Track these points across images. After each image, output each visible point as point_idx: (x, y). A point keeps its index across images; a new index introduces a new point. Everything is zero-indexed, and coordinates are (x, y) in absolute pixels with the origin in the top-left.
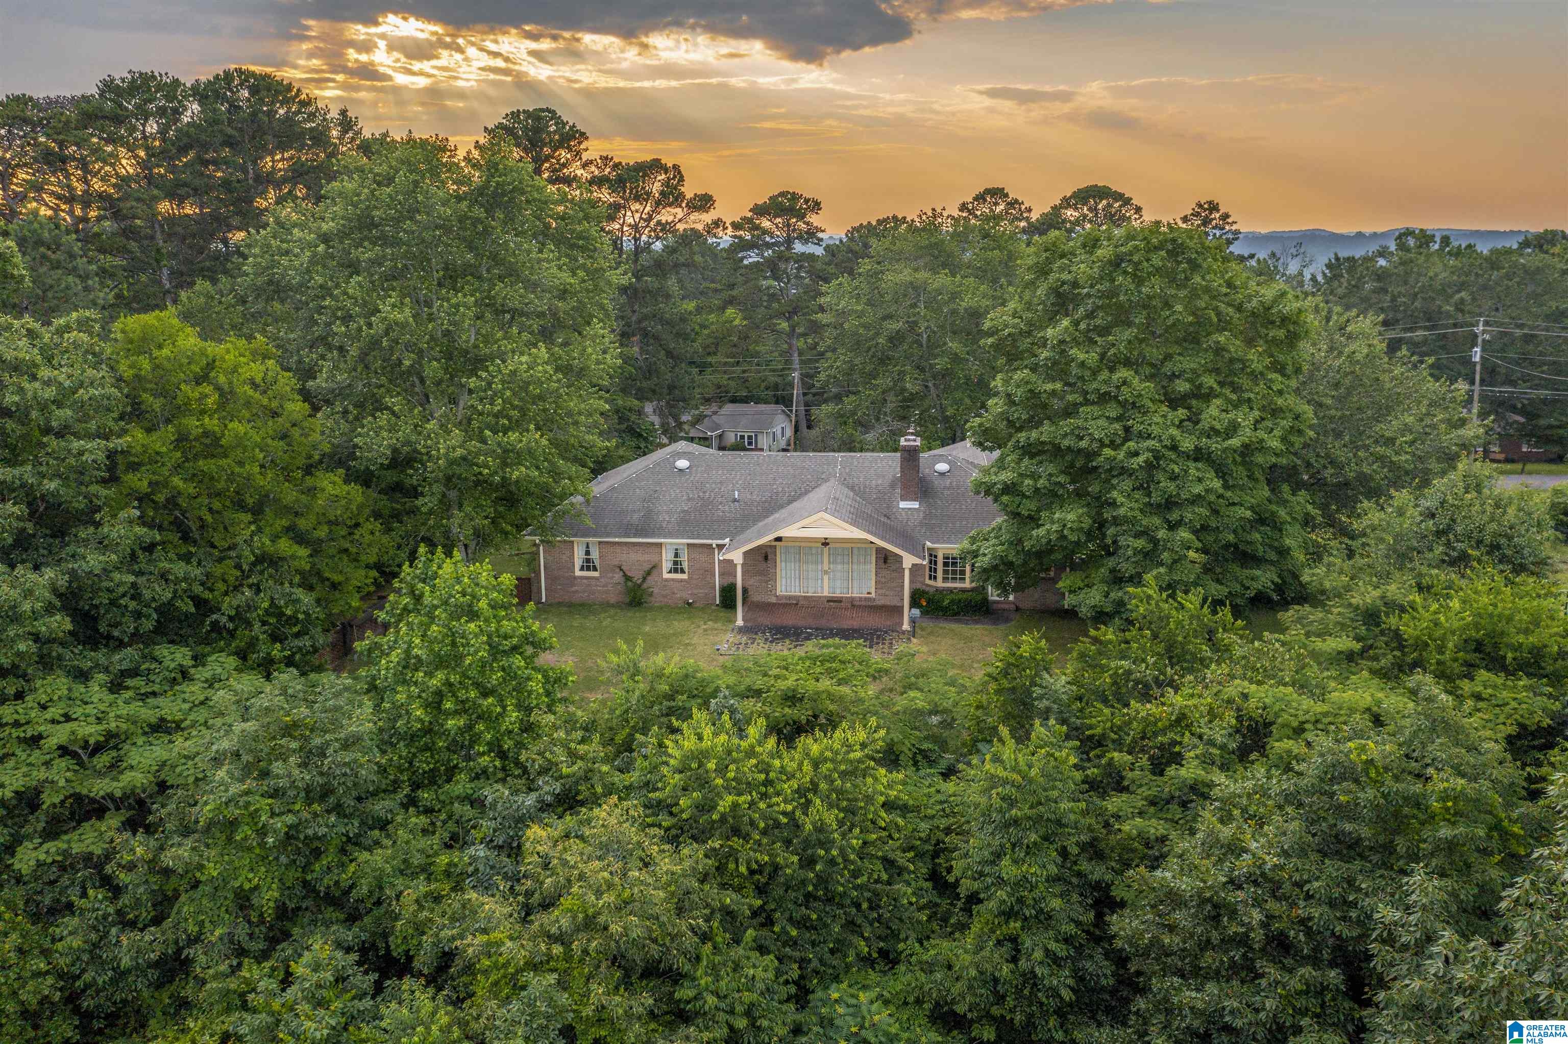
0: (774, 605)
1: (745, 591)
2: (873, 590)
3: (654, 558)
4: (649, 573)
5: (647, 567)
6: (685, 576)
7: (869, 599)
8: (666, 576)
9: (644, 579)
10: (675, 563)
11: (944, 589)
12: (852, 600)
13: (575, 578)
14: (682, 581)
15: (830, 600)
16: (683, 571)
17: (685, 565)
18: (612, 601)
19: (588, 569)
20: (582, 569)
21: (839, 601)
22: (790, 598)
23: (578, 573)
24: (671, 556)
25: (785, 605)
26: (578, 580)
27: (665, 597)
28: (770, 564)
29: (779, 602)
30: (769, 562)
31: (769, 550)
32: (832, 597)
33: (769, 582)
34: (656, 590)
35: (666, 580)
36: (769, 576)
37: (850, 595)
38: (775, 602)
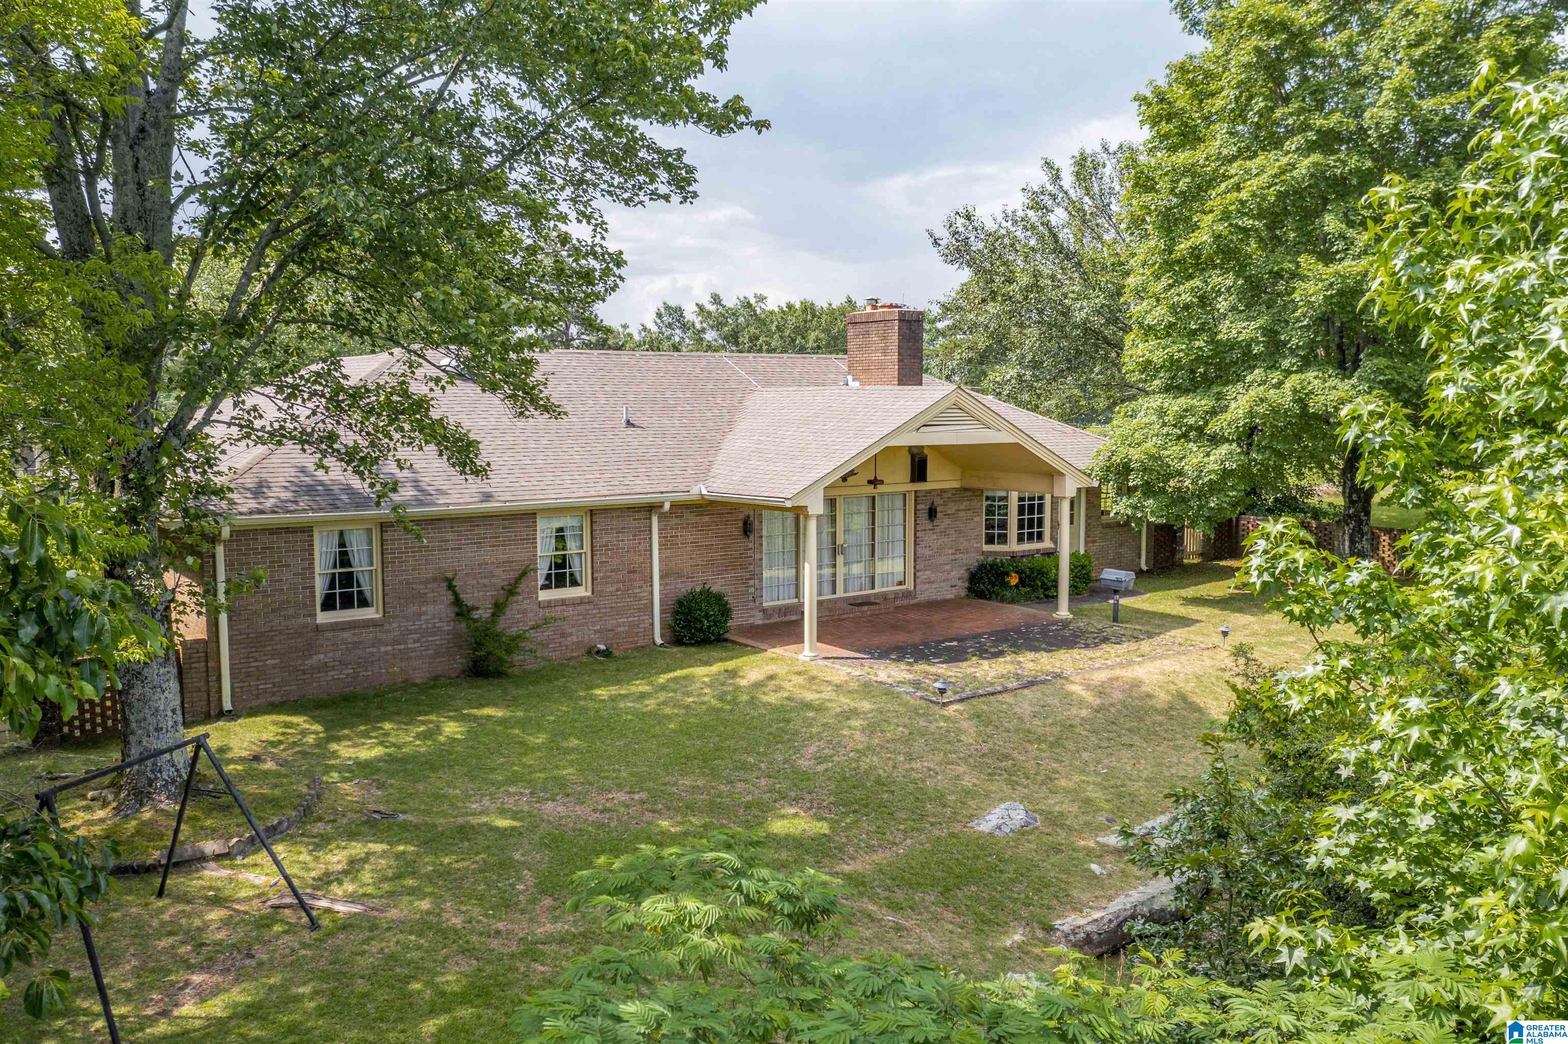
2: (910, 577)
4: (511, 591)
5: (502, 577)
8: (540, 595)
9: (499, 608)
11: (1024, 556)
14: (582, 601)
15: (853, 603)
16: (575, 582)
17: (583, 566)
18: (419, 677)
19: (347, 602)
20: (331, 605)
21: (868, 602)
23: (322, 616)
26: (329, 635)
27: (546, 646)
28: (752, 541)
29: (767, 621)
30: (751, 537)
31: (751, 513)
32: (853, 598)
33: (751, 582)
34: (525, 631)
35: (549, 604)
36: (751, 568)
37: (876, 591)
38: (760, 622)
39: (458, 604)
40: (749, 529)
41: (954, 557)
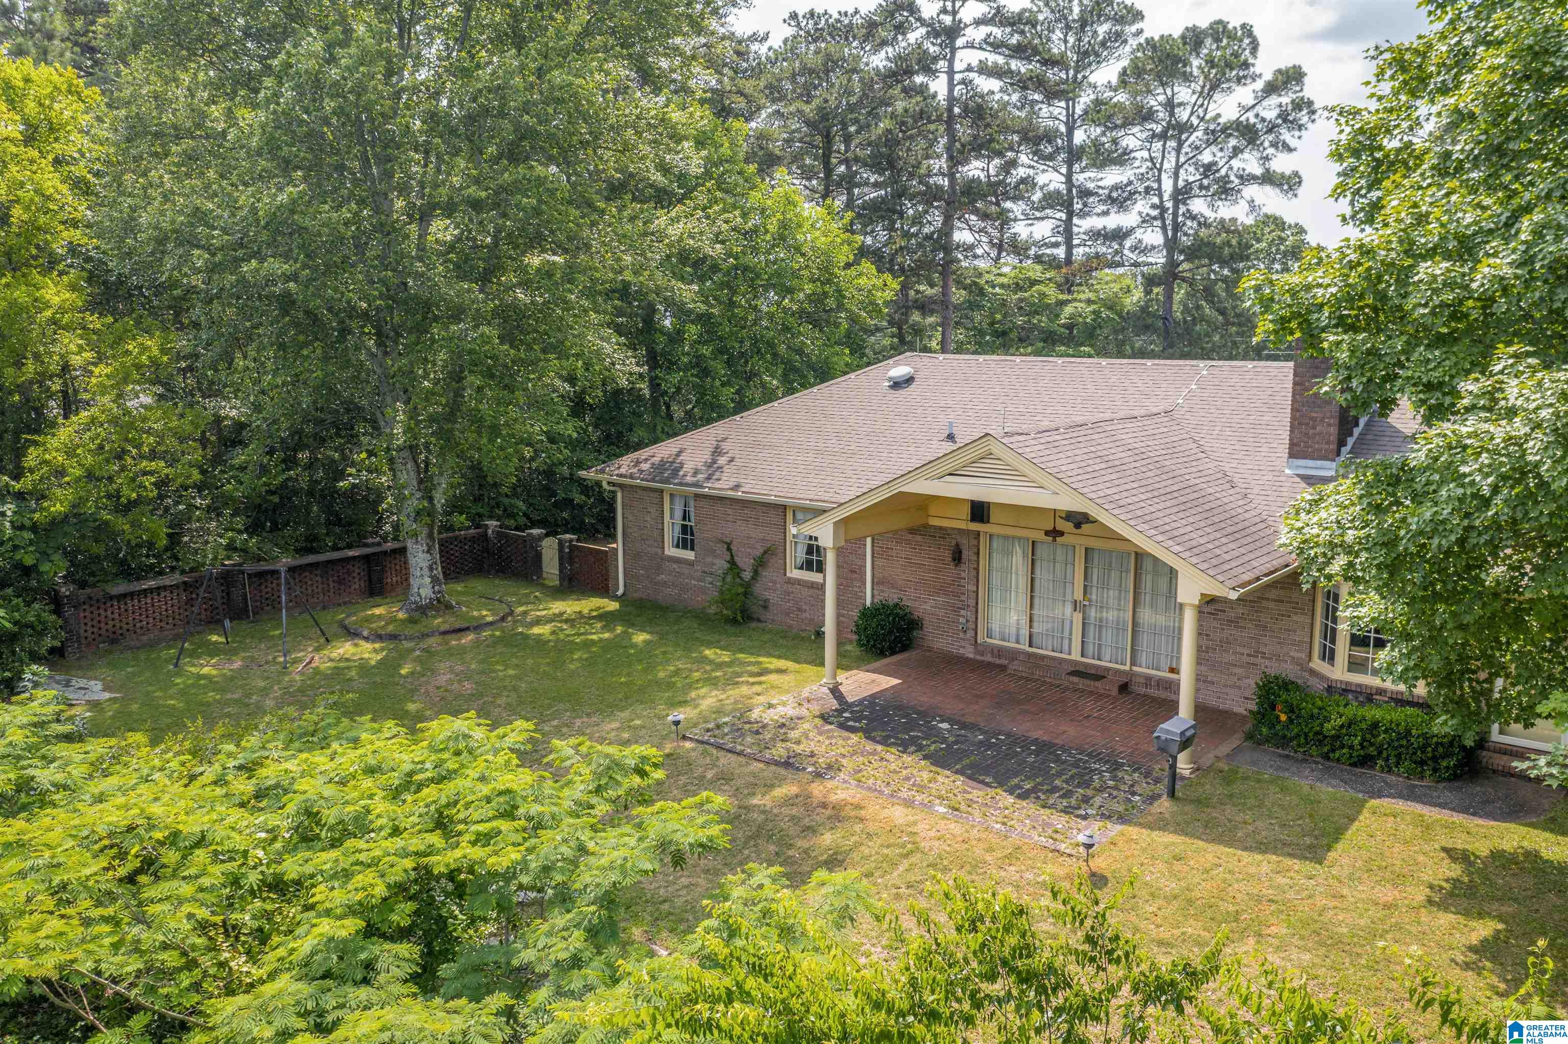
3: (774, 536)
4: (761, 563)
6: (820, 578)
8: (793, 573)
9: (755, 574)
10: (809, 550)
11: (1347, 690)
12: (1129, 679)
13: (665, 559)
14: (813, 586)
16: (820, 568)
17: (824, 557)
19: (686, 546)
20: (677, 545)
21: (1098, 675)
22: (1001, 652)
23: (670, 550)
26: (671, 564)
27: (788, 614)
28: (965, 571)
29: (978, 657)
30: (964, 567)
31: (964, 542)
32: (1087, 665)
33: (963, 612)
34: (773, 597)
35: (791, 582)
36: (963, 598)
37: (1127, 668)
38: (971, 656)
39: (732, 563)
40: (957, 557)
41: (1252, 660)
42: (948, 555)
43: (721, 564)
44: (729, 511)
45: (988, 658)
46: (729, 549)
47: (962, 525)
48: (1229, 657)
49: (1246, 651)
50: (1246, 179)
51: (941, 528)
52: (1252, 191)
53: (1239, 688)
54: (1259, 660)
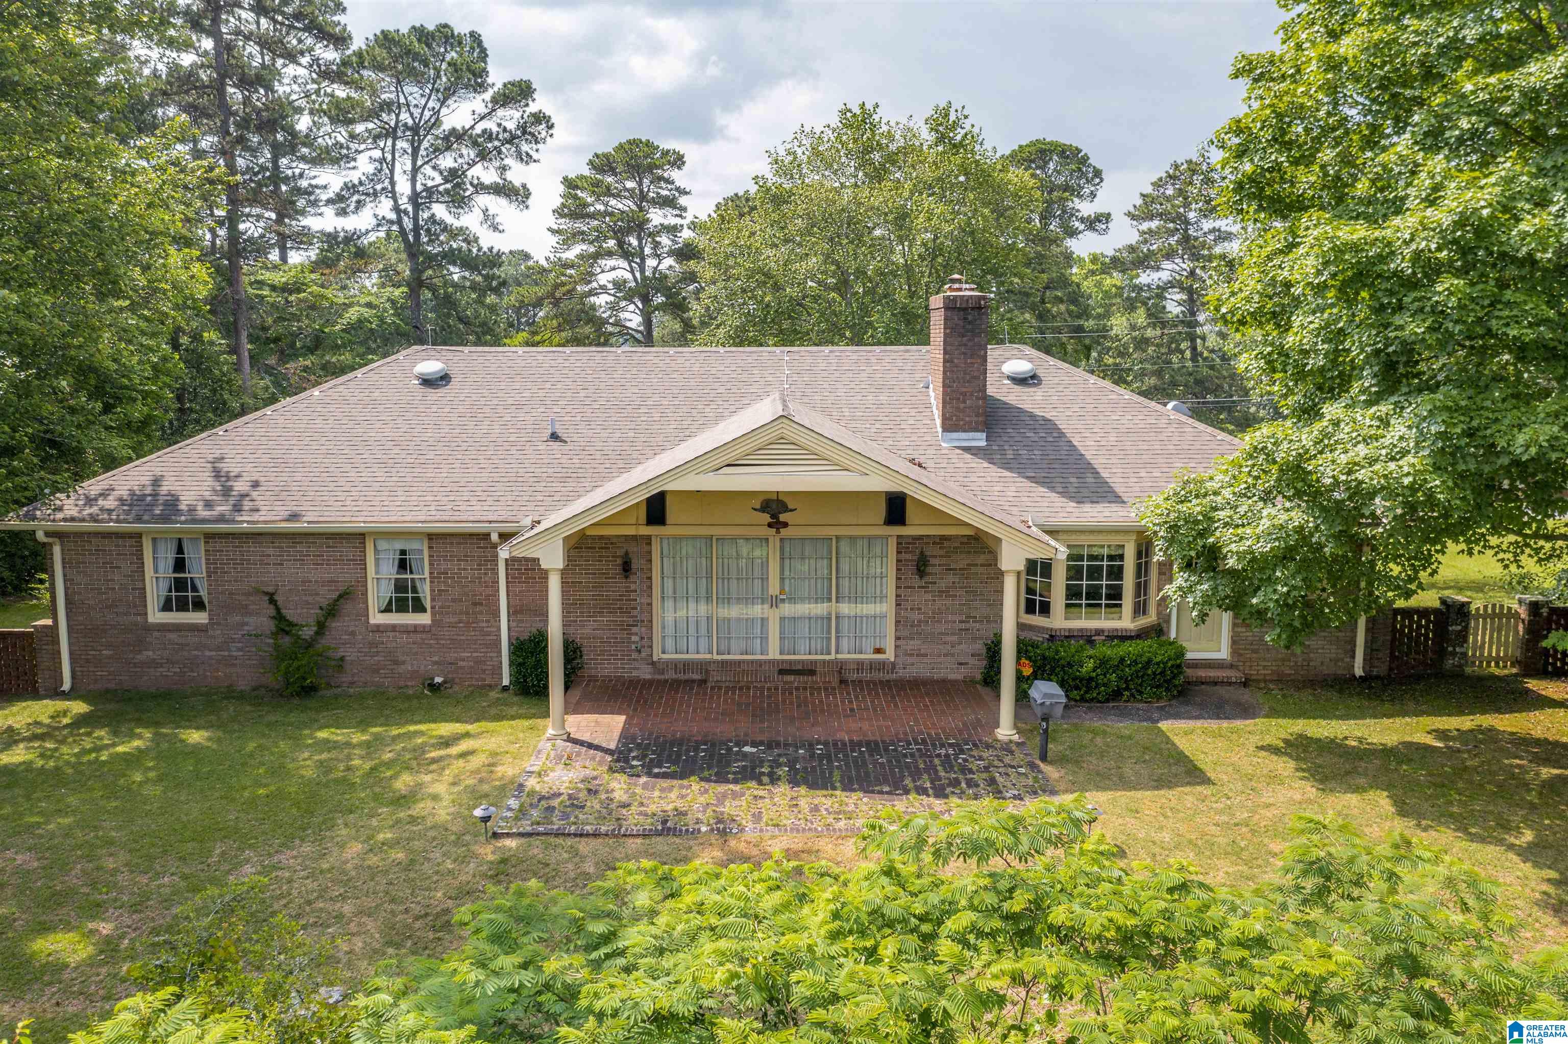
0: (647, 684)
1: (572, 652)
2: (889, 644)
3: (345, 575)
4: (332, 611)
5: (327, 596)
6: (424, 619)
7: (881, 666)
8: (377, 618)
9: (321, 627)
10: (400, 586)
11: (1070, 636)
12: (840, 667)
13: (150, 628)
14: (416, 629)
15: (786, 670)
16: (419, 607)
17: (426, 592)
18: (243, 685)
19: (182, 606)
20: (167, 607)
21: (808, 670)
22: (687, 666)
23: (156, 616)
24: (389, 571)
25: (676, 685)
26: (156, 634)
27: (377, 671)
28: (635, 583)
29: (657, 677)
30: (633, 578)
31: (633, 548)
32: (790, 662)
33: (634, 629)
34: (351, 654)
35: (378, 629)
36: (635, 613)
37: (832, 657)
38: (648, 677)
39: (279, 617)
40: (627, 568)
41: (963, 626)
42: (614, 568)
43: (262, 621)
44: (271, 551)
45: (670, 675)
46: (272, 601)
47: (630, 531)
48: (942, 628)
49: (957, 618)
50: (480, 188)
51: (601, 537)
52: (484, 200)
53: (953, 655)
54: (971, 624)
